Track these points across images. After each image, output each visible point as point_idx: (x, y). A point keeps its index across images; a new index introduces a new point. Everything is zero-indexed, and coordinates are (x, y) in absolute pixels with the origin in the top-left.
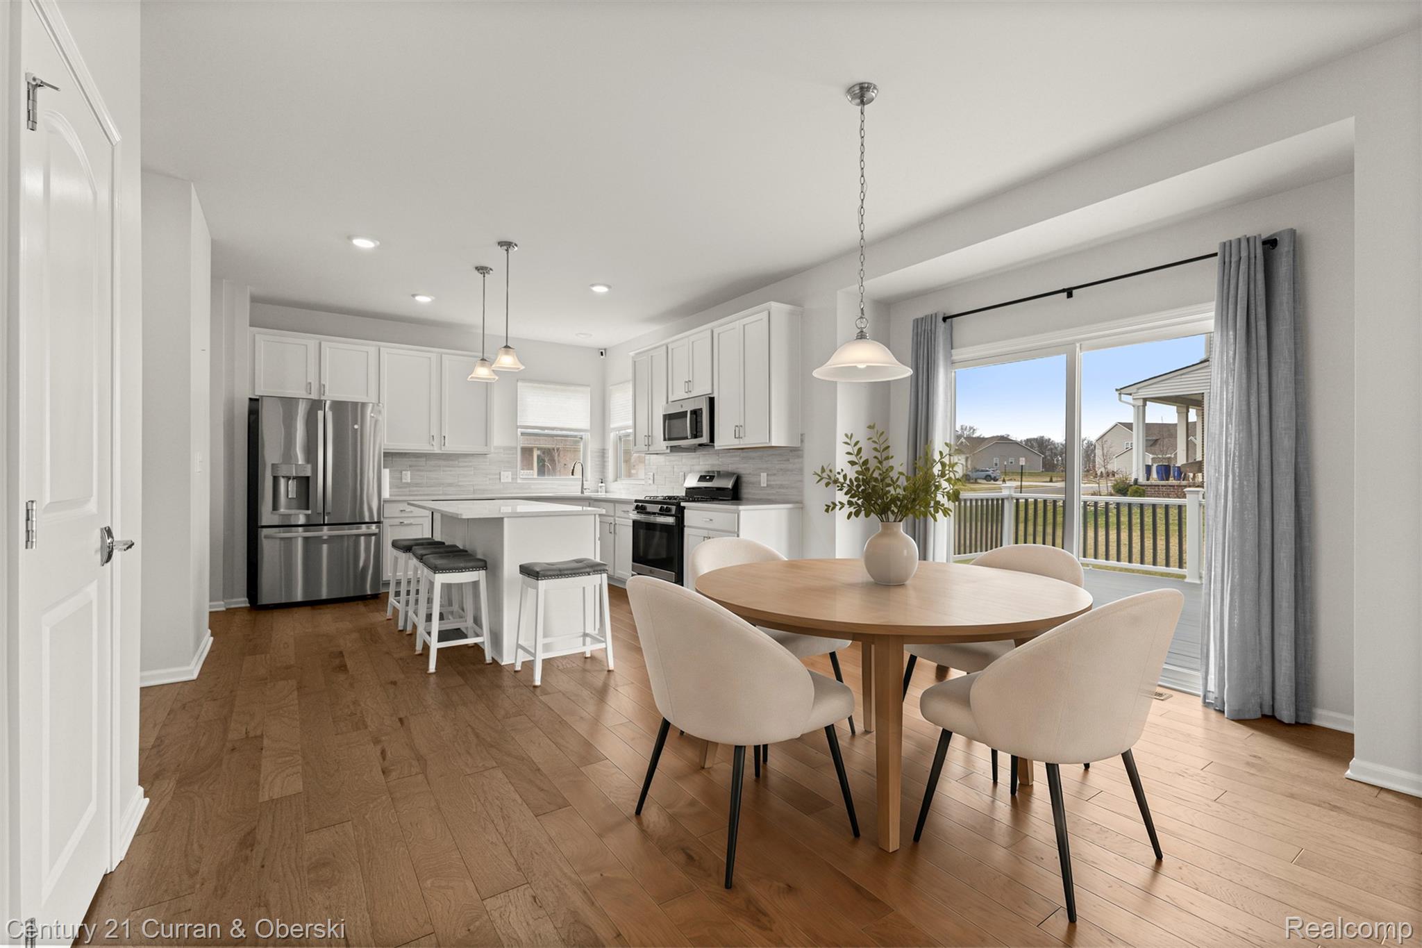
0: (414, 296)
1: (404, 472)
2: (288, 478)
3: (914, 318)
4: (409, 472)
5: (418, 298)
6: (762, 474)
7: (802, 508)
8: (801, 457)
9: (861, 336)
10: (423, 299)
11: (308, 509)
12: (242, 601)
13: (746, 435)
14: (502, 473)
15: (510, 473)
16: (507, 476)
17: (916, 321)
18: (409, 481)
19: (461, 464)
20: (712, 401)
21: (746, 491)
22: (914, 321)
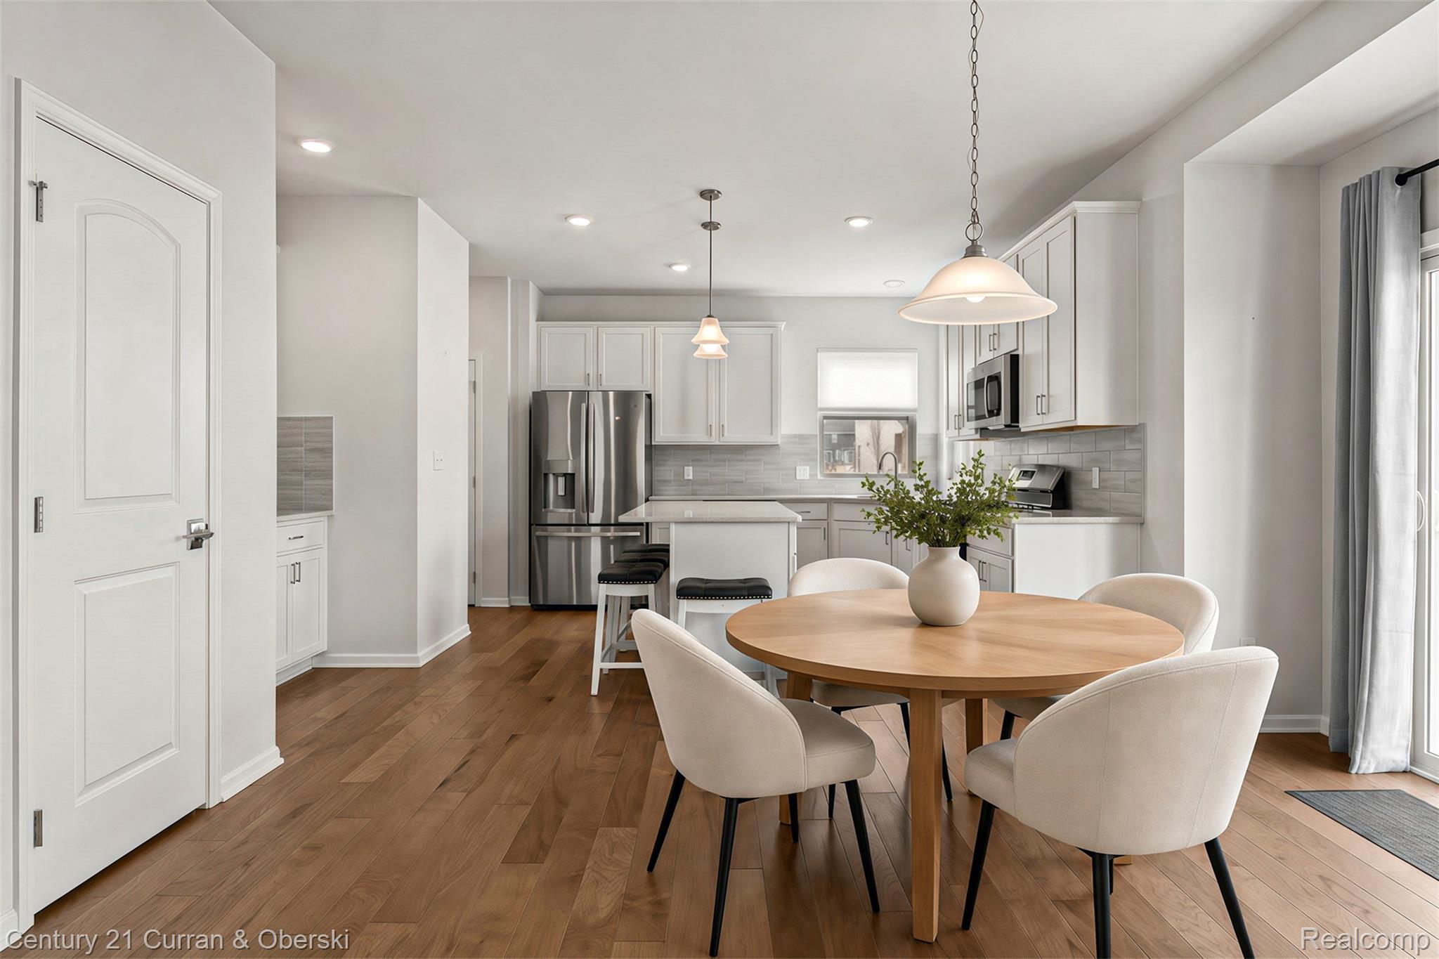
0: (670, 266)
1: (686, 468)
2: (556, 476)
3: (1343, 187)
4: (691, 468)
5: (676, 268)
6: (1094, 469)
7: (1142, 524)
8: (1142, 441)
9: (973, 251)
10: (680, 268)
11: (574, 508)
12: (523, 601)
13: (1051, 410)
14: (798, 468)
15: (808, 468)
16: (803, 472)
17: (1345, 190)
18: (691, 478)
19: (748, 458)
20: (1014, 360)
21: (1077, 493)
22: (1343, 189)
